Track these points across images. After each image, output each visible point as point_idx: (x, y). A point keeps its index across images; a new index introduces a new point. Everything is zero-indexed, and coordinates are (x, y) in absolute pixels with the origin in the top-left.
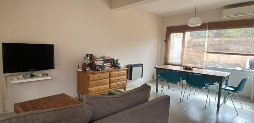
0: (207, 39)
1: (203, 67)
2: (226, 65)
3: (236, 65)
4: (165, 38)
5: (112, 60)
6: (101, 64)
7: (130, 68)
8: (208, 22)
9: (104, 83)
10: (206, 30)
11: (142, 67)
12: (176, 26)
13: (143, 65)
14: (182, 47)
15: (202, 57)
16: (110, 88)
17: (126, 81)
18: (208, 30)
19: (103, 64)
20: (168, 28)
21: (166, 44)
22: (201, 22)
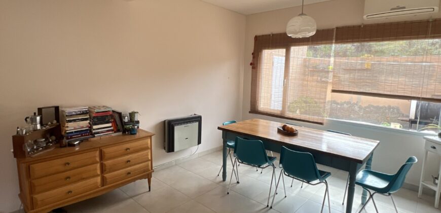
0: (332, 59)
1: (323, 120)
2: (372, 108)
3: (392, 110)
4: (250, 59)
5: (117, 116)
6: (83, 127)
7: (168, 129)
8: (334, 27)
9: (84, 176)
10: (332, 43)
11: (197, 124)
12: (273, 35)
13: (200, 118)
14: (285, 78)
15: (322, 101)
16: (103, 186)
17: (150, 162)
18: (337, 42)
19: (91, 127)
20: (257, 38)
21: (252, 71)
22: (316, 27)
